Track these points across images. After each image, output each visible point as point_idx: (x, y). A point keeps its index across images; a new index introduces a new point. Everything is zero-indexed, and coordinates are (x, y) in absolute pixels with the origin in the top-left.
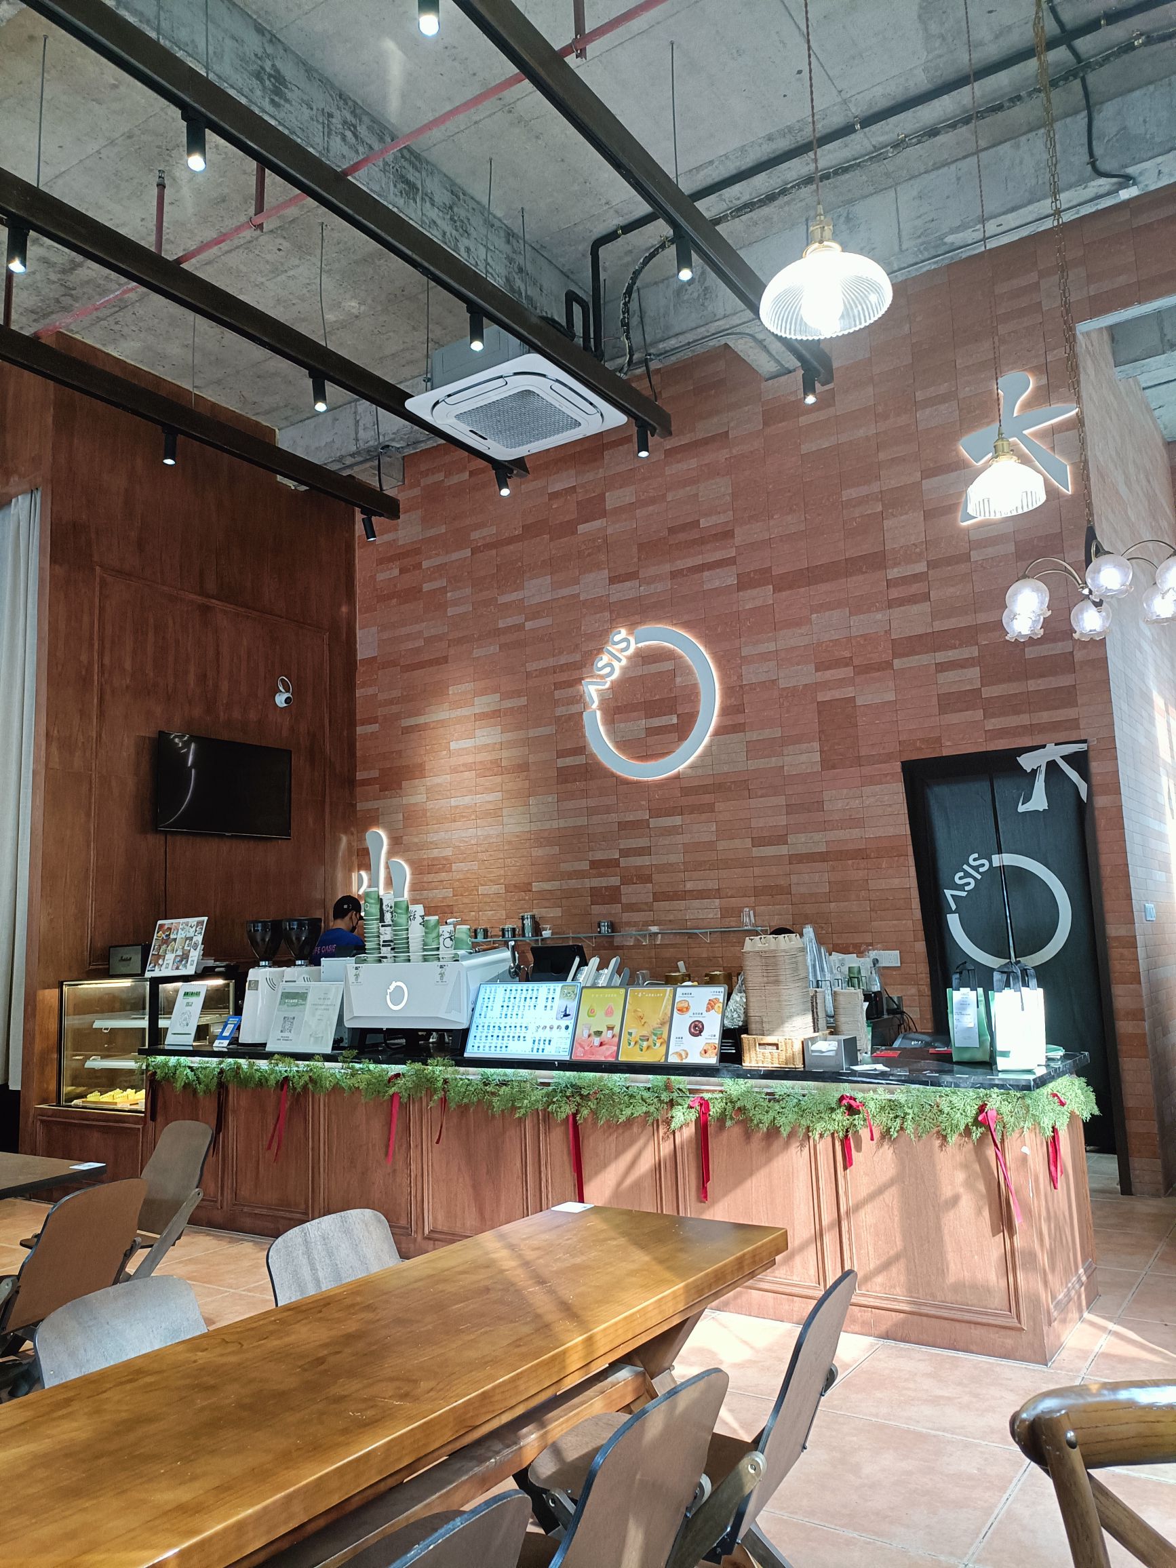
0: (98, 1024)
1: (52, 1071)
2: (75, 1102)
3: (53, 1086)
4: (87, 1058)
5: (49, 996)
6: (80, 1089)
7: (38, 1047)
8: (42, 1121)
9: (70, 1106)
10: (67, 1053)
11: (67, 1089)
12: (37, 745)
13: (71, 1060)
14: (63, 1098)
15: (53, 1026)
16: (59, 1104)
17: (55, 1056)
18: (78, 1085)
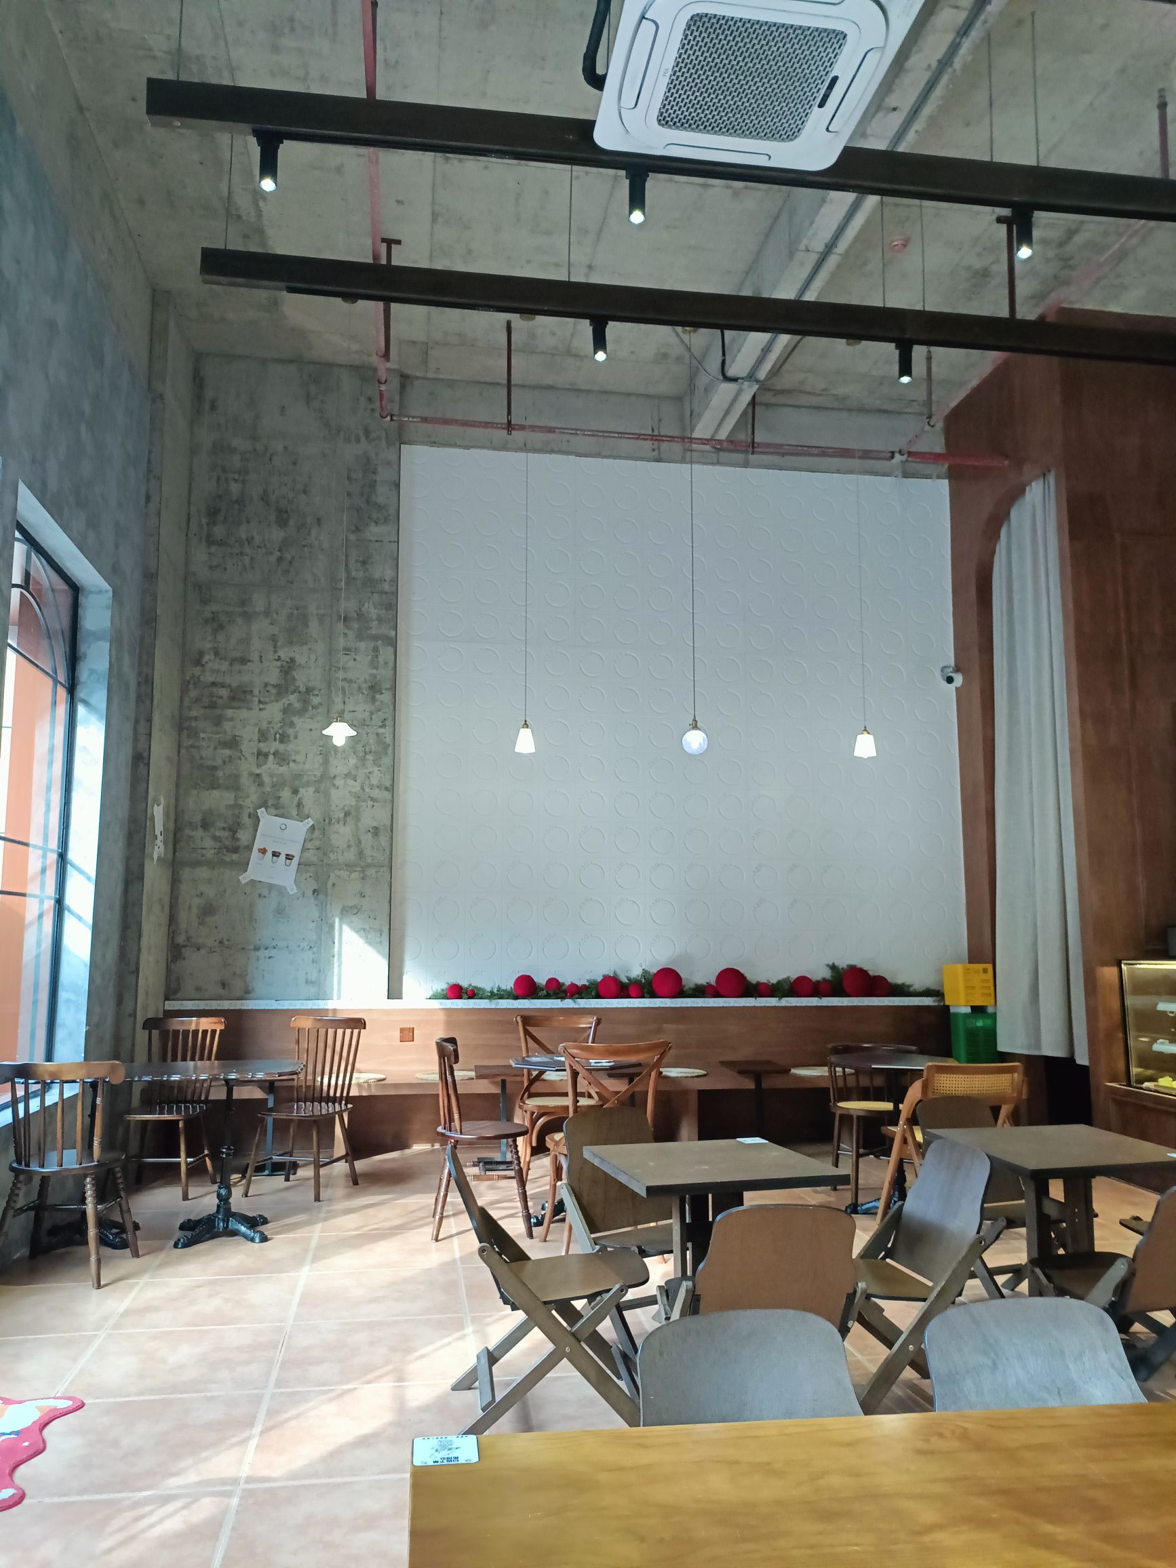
0: (1162, 1007)
1: (1119, 1049)
2: (1146, 1084)
3: (1121, 1065)
4: (1155, 1040)
5: (1109, 973)
6: (1150, 1072)
7: (1103, 1024)
8: (1115, 1101)
9: (1142, 1089)
10: (1132, 1034)
11: (1135, 1070)
12: (1071, 724)
13: (1139, 1040)
14: (1133, 1079)
15: (1115, 1004)
16: (1129, 1085)
17: (1120, 1035)
18: (1147, 1067)
